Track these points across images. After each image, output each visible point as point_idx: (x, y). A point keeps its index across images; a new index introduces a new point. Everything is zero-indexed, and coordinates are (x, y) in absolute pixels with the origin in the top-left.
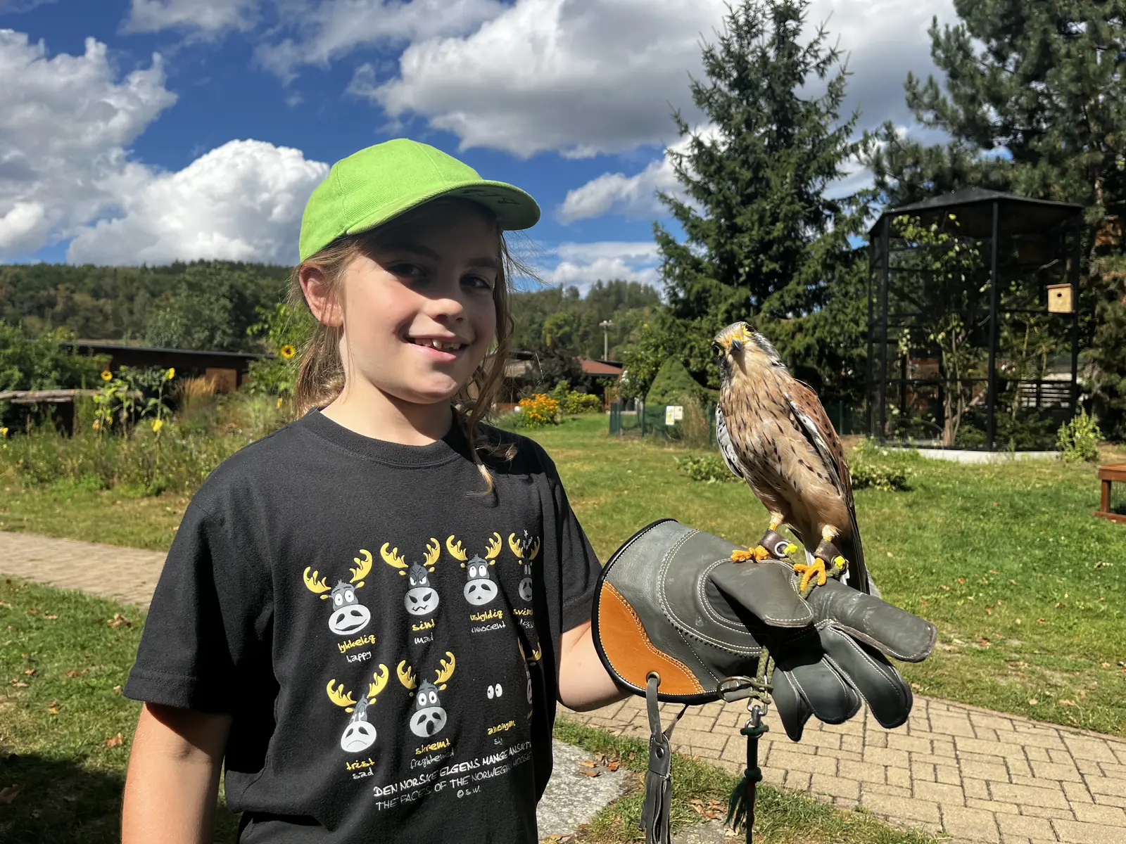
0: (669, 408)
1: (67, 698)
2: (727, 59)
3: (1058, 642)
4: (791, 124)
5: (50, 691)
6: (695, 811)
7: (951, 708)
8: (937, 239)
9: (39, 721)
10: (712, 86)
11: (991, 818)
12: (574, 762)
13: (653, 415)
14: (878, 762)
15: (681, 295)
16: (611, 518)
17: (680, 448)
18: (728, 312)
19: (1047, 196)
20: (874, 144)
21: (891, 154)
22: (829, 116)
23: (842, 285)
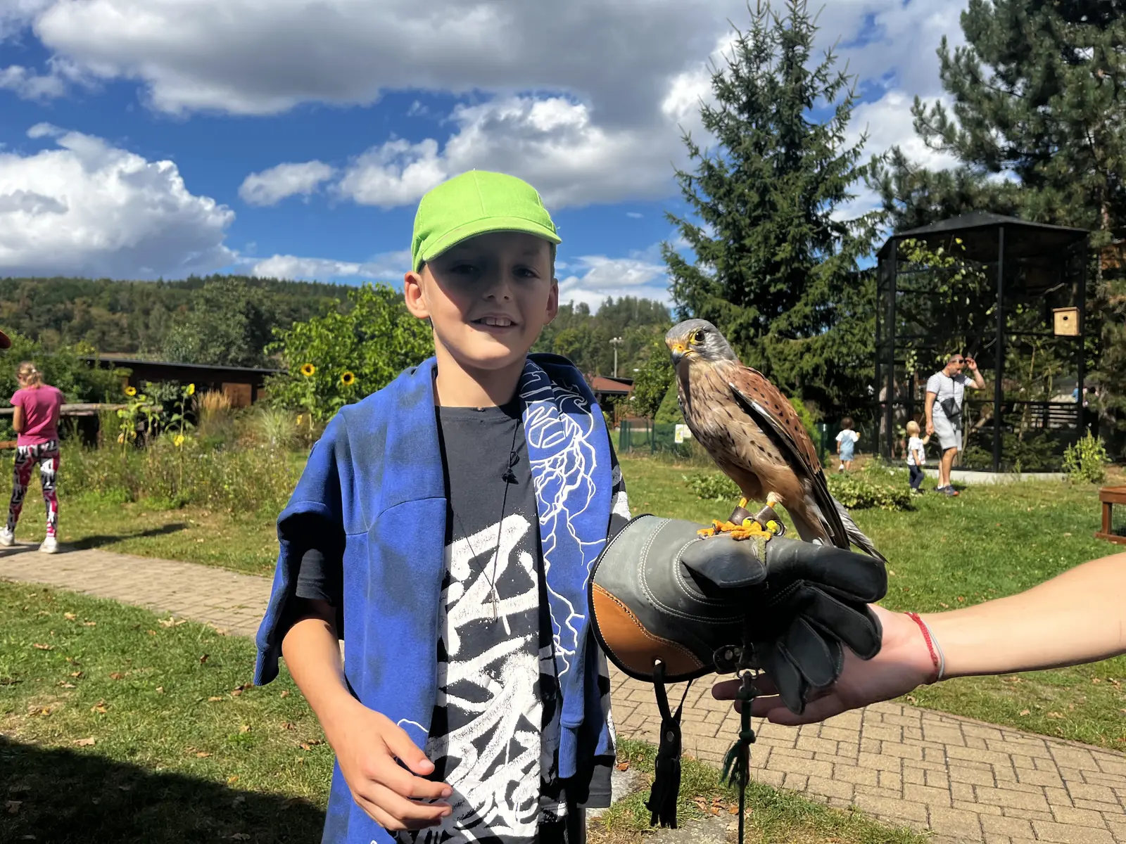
0: (678, 427)
1: (113, 699)
2: (736, 83)
4: (799, 147)
5: (97, 692)
6: (698, 807)
8: (944, 262)
9: (89, 719)
10: (722, 110)
11: (976, 819)
13: (663, 433)
14: (872, 766)
15: (691, 315)
17: (689, 466)
18: (736, 332)
19: (1052, 221)
20: (882, 169)
21: (899, 178)
22: (835, 139)
23: (851, 306)
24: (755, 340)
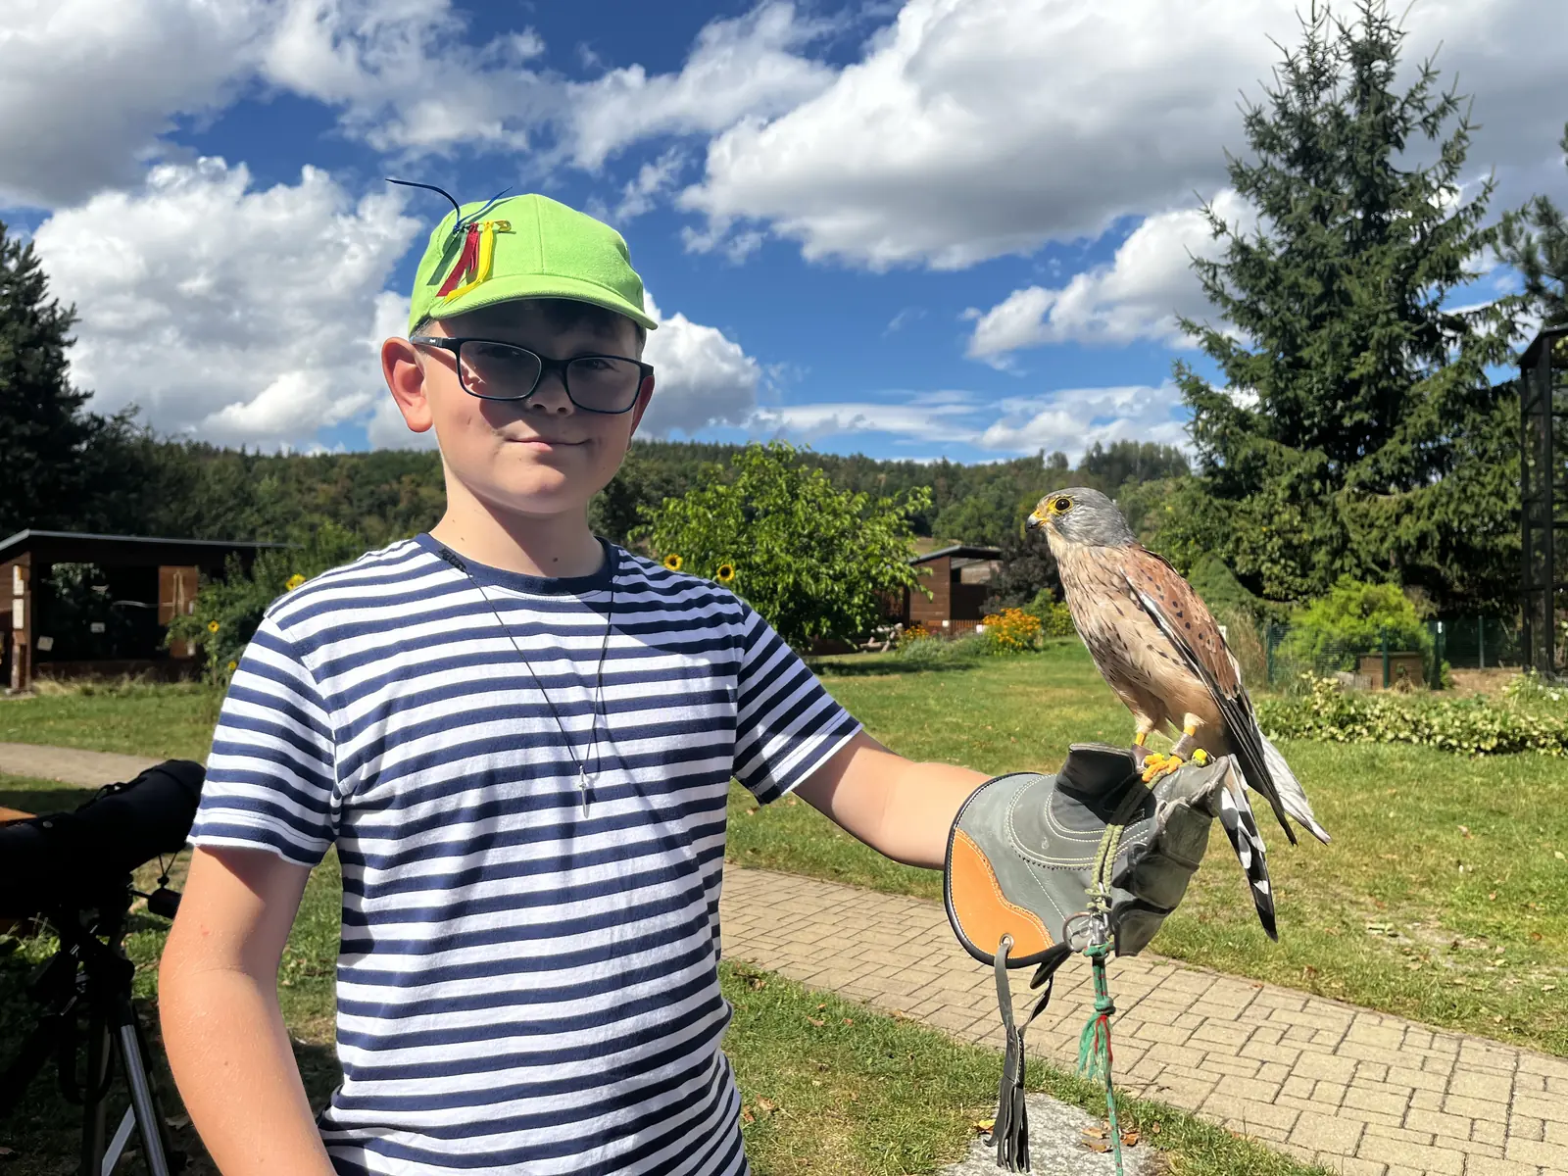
2: (1283, 123)
4: (1385, 207)
10: (1261, 165)
12: (1074, 1128)
15: (1221, 464)
18: (1293, 487)
20: (1521, 231)
21: (1548, 244)
22: (1443, 191)
23: (1478, 441)
24: (1321, 497)
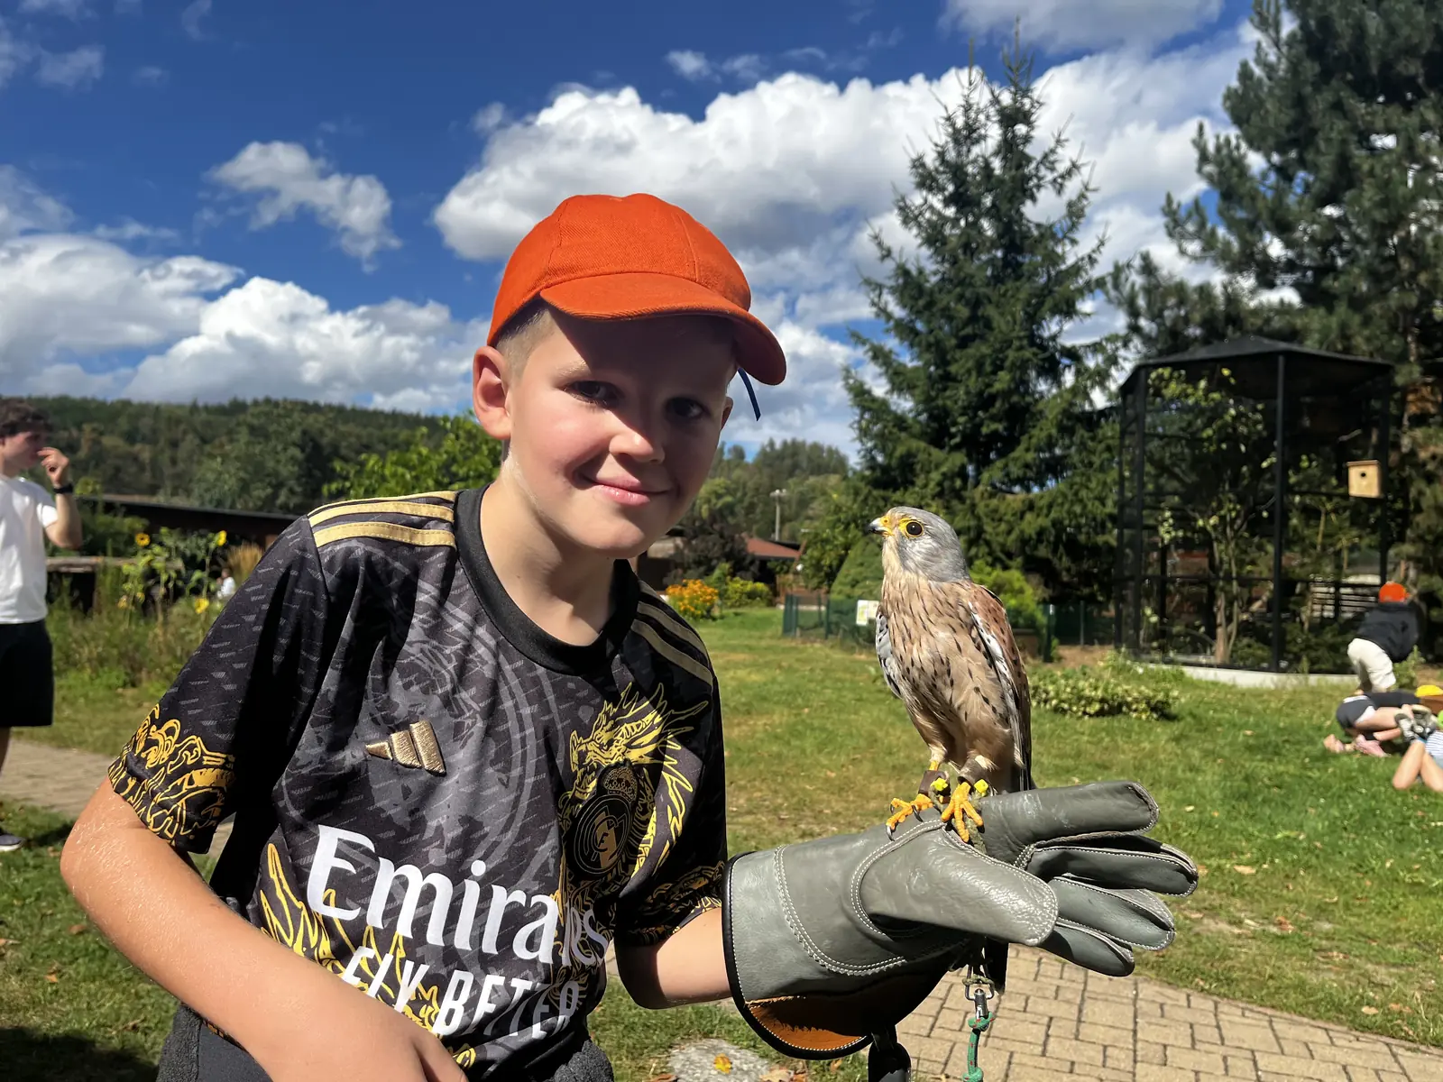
0: (861, 603)
1: (71, 963)
2: (941, 169)
3: (1381, 927)
4: (1020, 250)
5: (49, 952)
7: (1247, 1013)
8: (1206, 399)
9: (33, 992)
10: (921, 202)
13: (840, 612)
15: (880, 459)
16: (788, 743)
18: (940, 484)
19: (1347, 350)
20: (1127, 279)
21: (1148, 291)
22: (1067, 242)
23: (1084, 454)
24: (963, 493)
